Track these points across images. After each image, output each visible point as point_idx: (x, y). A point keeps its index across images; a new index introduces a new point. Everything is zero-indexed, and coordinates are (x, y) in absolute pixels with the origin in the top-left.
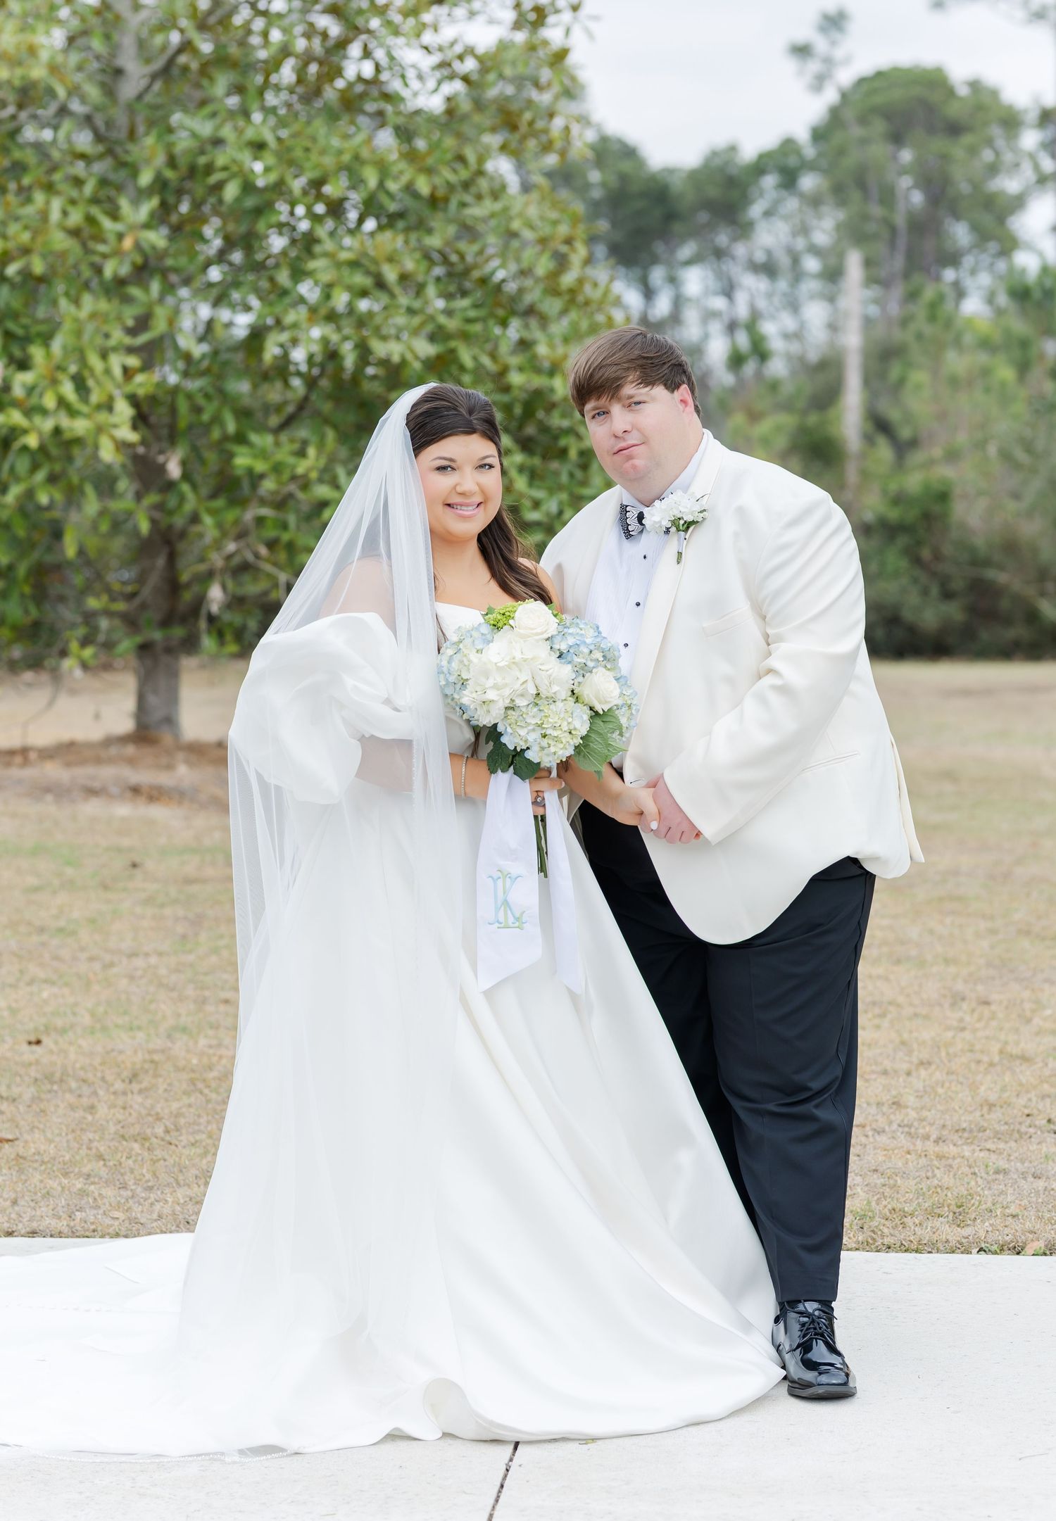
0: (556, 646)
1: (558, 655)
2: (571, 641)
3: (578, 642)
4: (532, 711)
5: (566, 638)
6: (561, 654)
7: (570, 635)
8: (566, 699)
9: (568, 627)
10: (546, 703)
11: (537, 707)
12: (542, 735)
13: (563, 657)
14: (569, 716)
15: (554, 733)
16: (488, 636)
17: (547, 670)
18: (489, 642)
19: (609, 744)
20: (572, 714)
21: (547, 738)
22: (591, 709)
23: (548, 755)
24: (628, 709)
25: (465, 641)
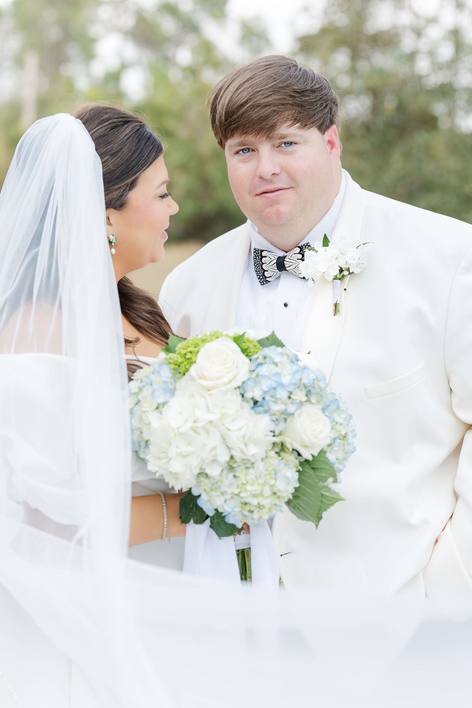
0: (249, 395)
1: (252, 403)
4: (227, 478)
5: (259, 382)
6: (256, 402)
7: (264, 376)
8: (266, 457)
9: (260, 364)
10: (243, 467)
11: (232, 472)
12: (242, 503)
13: (259, 406)
14: (271, 478)
15: (255, 502)
16: (169, 384)
17: (240, 429)
18: (172, 392)
19: (322, 495)
20: (276, 474)
21: (248, 506)
22: (299, 455)
23: (253, 519)
24: (343, 441)
25: (144, 390)
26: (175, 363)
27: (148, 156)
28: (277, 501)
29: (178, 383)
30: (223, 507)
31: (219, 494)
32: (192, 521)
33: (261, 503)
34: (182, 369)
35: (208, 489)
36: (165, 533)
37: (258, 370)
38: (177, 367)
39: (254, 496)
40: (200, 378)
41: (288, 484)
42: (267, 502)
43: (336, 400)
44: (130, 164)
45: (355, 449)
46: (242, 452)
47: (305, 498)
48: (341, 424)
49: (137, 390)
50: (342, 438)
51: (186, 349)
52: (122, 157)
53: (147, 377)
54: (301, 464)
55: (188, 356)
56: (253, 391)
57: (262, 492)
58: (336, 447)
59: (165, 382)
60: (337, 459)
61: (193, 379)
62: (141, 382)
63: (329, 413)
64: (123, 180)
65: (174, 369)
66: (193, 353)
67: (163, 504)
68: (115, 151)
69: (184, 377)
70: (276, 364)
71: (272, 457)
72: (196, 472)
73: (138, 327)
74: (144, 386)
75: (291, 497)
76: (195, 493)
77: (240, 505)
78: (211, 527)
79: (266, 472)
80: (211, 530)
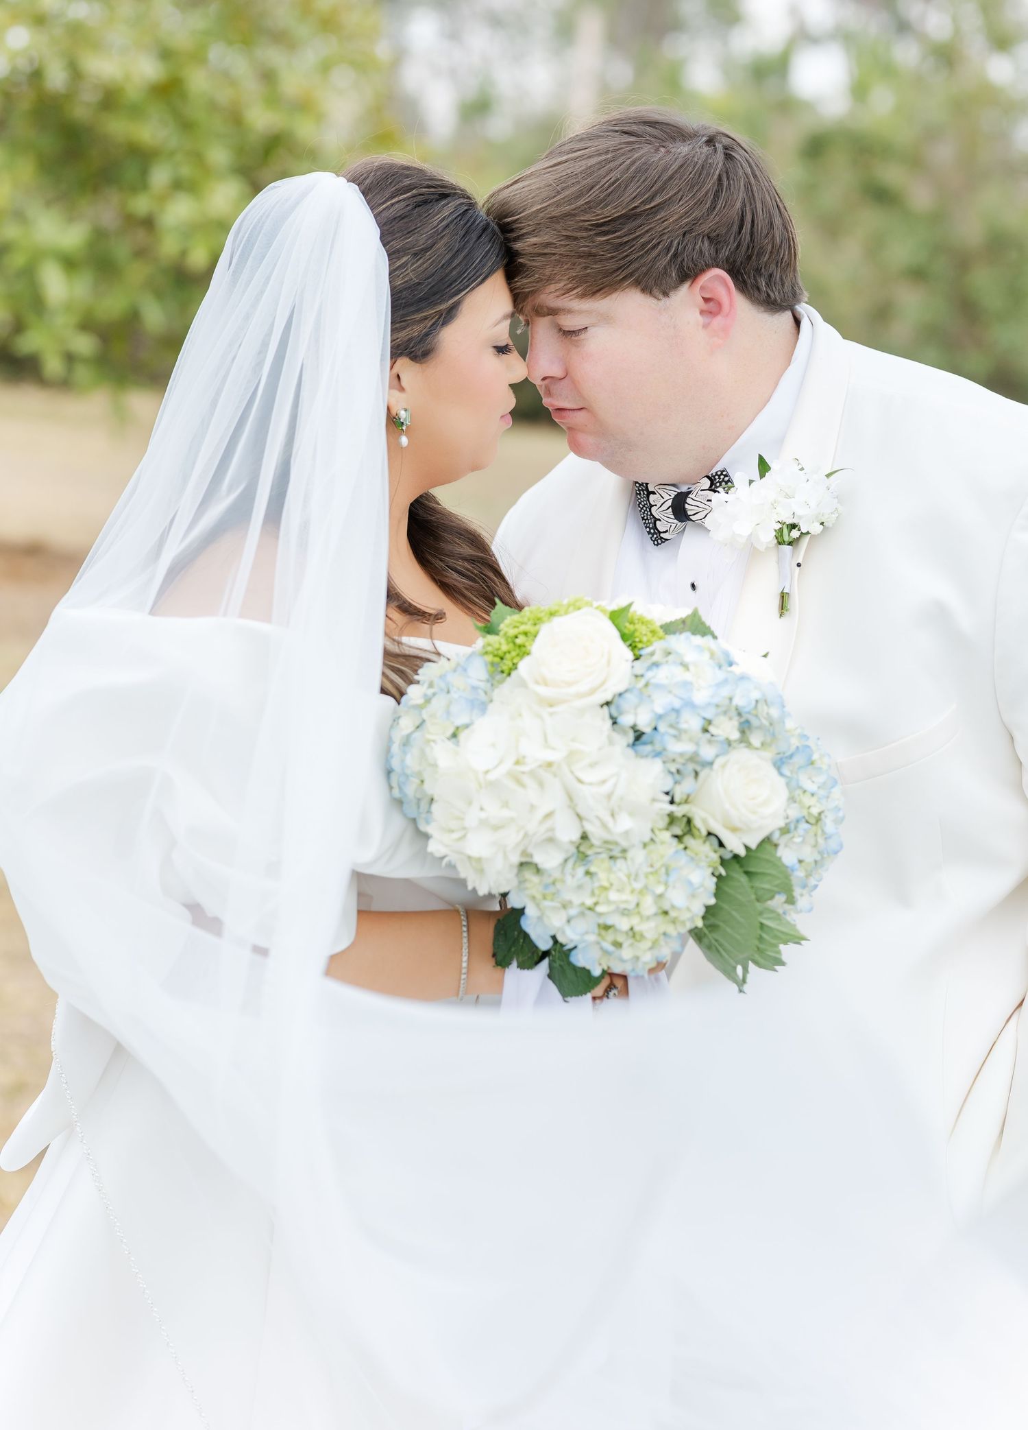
0: (627, 720)
1: (631, 736)
2: (661, 703)
3: (677, 704)
4: (573, 876)
5: (649, 696)
6: (639, 736)
7: (659, 686)
8: (652, 840)
9: (656, 665)
10: (604, 856)
11: (584, 865)
12: (599, 925)
13: (645, 744)
14: (659, 882)
15: (623, 924)
16: (482, 693)
17: (604, 782)
18: (483, 707)
19: (762, 924)
20: (667, 874)
21: (610, 931)
22: (721, 845)
23: (622, 960)
24: (814, 828)
25: (434, 701)
26: (496, 653)
27: (482, 263)
28: (671, 930)
29: (496, 691)
30: (563, 932)
31: (558, 905)
32: (515, 964)
33: (637, 929)
34: (507, 664)
35: (539, 896)
36: (463, 984)
37: (649, 675)
38: (497, 660)
39: (625, 913)
40: (537, 683)
41: (693, 896)
42: (649, 928)
43: (808, 747)
44: (447, 275)
45: (841, 846)
46: (604, 826)
47: (728, 930)
48: (813, 795)
49: (421, 701)
50: (812, 821)
51: (517, 627)
52: (434, 260)
53: (442, 677)
54: (723, 862)
55: (518, 641)
56: (636, 714)
57: (638, 905)
58: (799, 836)
59: (474, 688)
60: (800, 861)
61: (523, 684)
62: (431, 685)
63: (792, 772)
64: (435, 304)
65: (493, 664)
66: (529, 634)
67: (461, 928)
68: (423, 246)
69: (508, 679)
70: (685, 666)
71: (662, 843)
72: (516, 859)
73: (446, 588)
74: (434, 694)
75: (700, 923)
76: (514, 902)
77: (596, 930)
78: (550, 976)
79: (650, 870)
80: (550, 983)
